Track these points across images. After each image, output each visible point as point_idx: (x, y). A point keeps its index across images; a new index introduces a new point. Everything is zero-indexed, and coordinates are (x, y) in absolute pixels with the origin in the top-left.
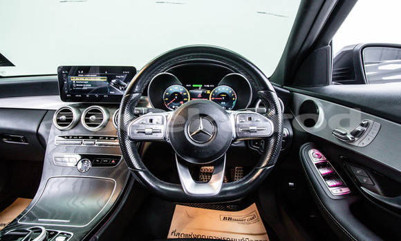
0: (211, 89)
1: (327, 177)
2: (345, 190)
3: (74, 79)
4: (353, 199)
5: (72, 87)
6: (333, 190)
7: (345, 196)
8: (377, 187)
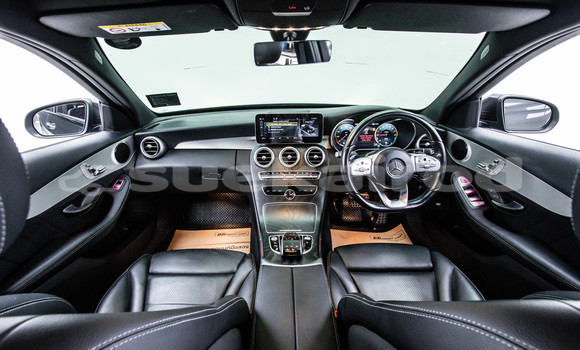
0: (376, 127)
1: (470, 195)
2: (482, 203)
3: (269, 125)
4: (486, 208)
5: (267, 130)
6: (474, 203)
7: (480, 207)
8: (501, 200)
